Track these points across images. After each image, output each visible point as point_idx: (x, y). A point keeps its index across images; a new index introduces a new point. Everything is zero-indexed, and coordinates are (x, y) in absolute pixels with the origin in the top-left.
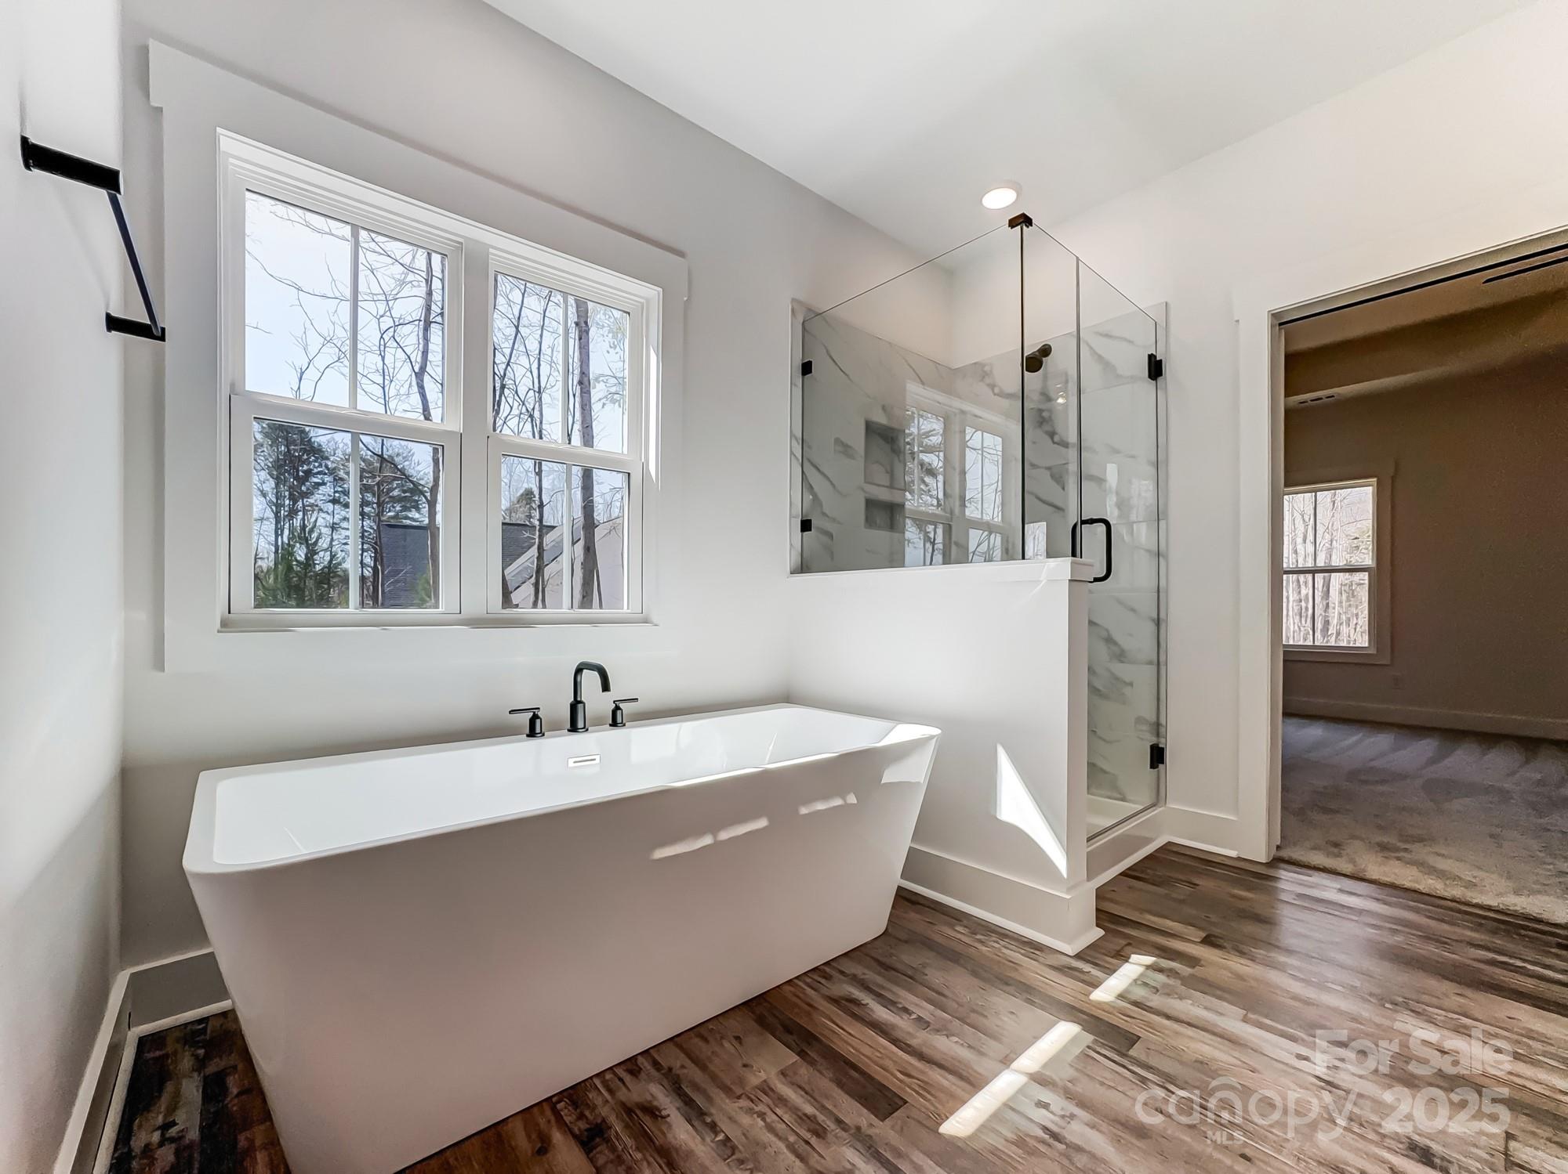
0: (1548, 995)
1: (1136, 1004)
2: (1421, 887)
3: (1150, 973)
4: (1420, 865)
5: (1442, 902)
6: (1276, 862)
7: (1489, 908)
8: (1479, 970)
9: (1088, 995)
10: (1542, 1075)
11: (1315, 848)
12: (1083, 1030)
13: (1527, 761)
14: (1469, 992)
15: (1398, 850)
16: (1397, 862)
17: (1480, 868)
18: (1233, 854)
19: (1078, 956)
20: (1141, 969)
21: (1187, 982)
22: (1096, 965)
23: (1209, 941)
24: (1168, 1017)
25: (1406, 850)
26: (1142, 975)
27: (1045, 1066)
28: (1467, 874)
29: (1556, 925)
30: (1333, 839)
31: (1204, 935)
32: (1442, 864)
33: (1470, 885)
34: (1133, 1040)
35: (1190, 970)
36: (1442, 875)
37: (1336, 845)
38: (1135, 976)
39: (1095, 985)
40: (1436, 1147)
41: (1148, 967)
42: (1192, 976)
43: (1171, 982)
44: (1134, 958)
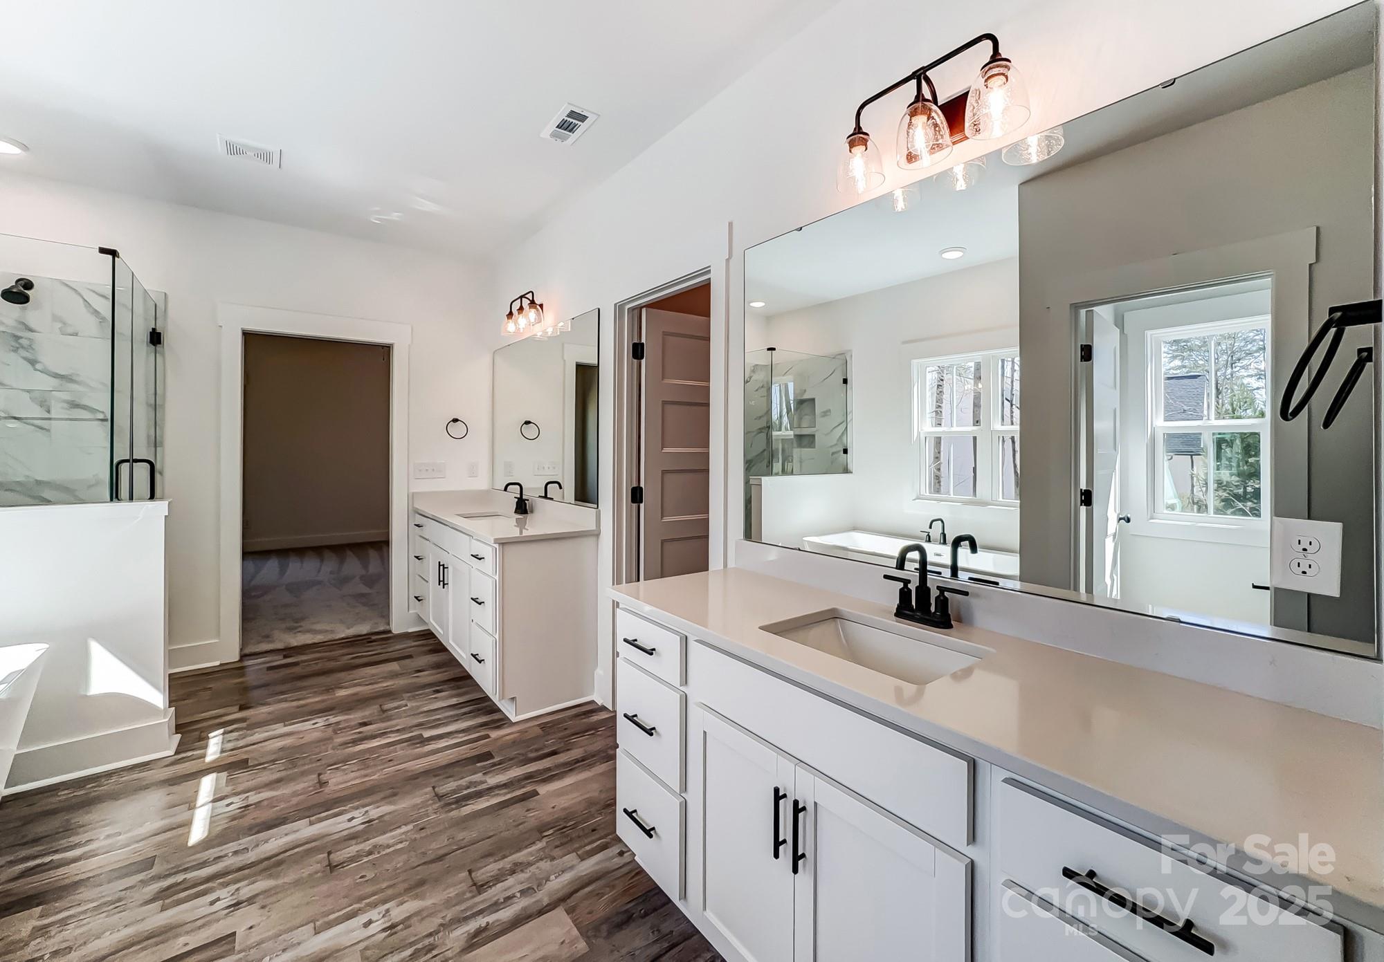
0: (372, 661)
1: (232, 750)
2: (316, 641)
3: (226, 736)
4: (309, 631)
5: (326, 644)
6: (243, 656)
7: (343, 639)
8: (350, 663)
9: (204, 762)
10: (380, 685)
11: (259, 642)
12: (218, 773)
13: (322, 561)
14: (351, 672)
15: (296, 628)
16: (300, 634)
17: (332, 623)
18: (217, 663)
19: (177, 753)
20: (221, 737)
21: (247, 728)
22: (193, 750)
23: (242, 708)
24: (254, 744)
25: (301, 626)
26: (223, 739)
27: (214, 795)
28: (328, 627)
29: (365, 635)
30: (263, 634)
31: (238, 707)
32: (318, 627)
33: (332, 632)
34: (246, 761)
35: (245, 724)
36: (320, 632)
37: (267, 637)
38: (221, 741)
39: (204, 756)
40: (365, 720)
41: (223, 734)
42: (248, 725)
43: (241, 733)
44: (211, 735)
